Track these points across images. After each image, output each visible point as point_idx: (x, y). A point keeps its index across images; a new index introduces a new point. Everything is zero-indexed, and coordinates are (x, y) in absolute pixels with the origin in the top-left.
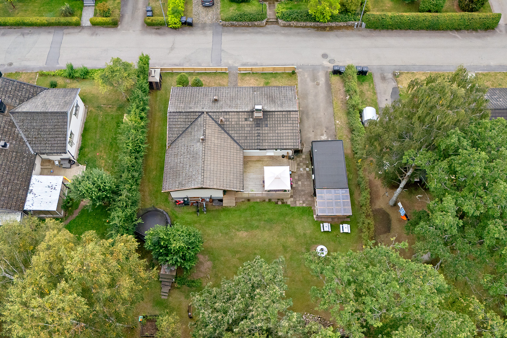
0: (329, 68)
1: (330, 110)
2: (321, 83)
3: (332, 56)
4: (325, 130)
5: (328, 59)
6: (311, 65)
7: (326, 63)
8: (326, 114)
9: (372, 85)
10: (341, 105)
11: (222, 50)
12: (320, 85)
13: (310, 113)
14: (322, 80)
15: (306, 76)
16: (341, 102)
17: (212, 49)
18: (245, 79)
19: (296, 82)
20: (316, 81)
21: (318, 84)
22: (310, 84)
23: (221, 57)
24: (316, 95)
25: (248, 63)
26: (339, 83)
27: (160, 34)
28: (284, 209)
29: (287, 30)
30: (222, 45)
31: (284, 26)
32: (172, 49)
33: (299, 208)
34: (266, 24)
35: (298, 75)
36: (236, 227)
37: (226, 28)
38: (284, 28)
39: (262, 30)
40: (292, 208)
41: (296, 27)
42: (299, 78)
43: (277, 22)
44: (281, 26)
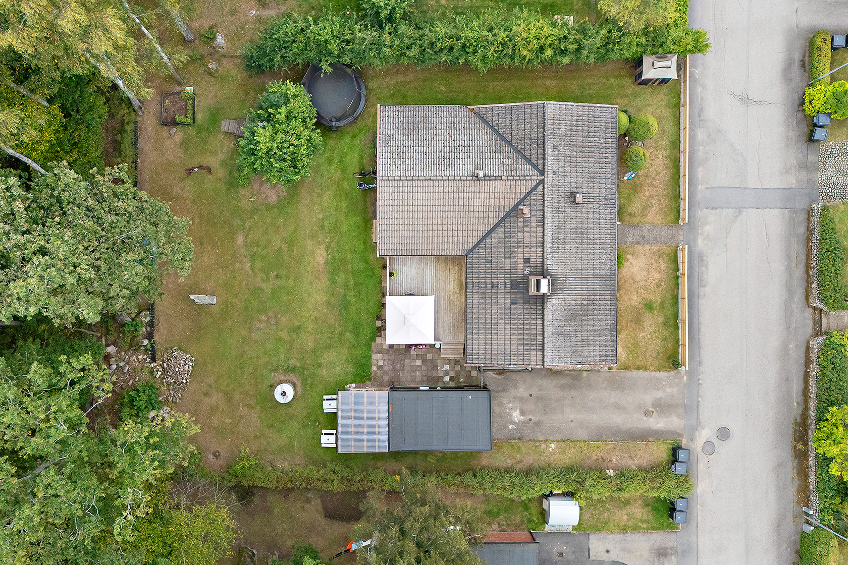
0: (692, 440)
1: (582, 434)
2: (651, 420)
3: (724, 449)
4: (534, 419)
5: (716, 441)
6: (698, 402)
7: (705, 434)
8: (572, 424)
9: (645, 526)
10: (595, 457)
11: (740, 210)
12: (645, 418)
13: (574, 393)
14: (657, 423)
15: (669, 390)
16: (602, 458)
17: (745, 188)
18: (661, 261)
19: (652, 369)
20: (655, 409)
21: (647, 413)
22: (648, 398)
23: (722, 208)
24: (618, 407)
25: (707, 266)
26: (650, 458)
27: (787, 69)
28: (367, 331)
29: (797, 355)
30: (754, 210)
31: (808, 349)
32: (746, 100)
33: (370, 357)
34: (815, 308)
35: (673, 373)
36: (333, 245)
37: (802, 217)
38: (804, 349)
39: (796, 299)
40: (370, 345)
41: (806, 376)
42: (663, 374)
43: (818, 333)
44: (808, 343)
